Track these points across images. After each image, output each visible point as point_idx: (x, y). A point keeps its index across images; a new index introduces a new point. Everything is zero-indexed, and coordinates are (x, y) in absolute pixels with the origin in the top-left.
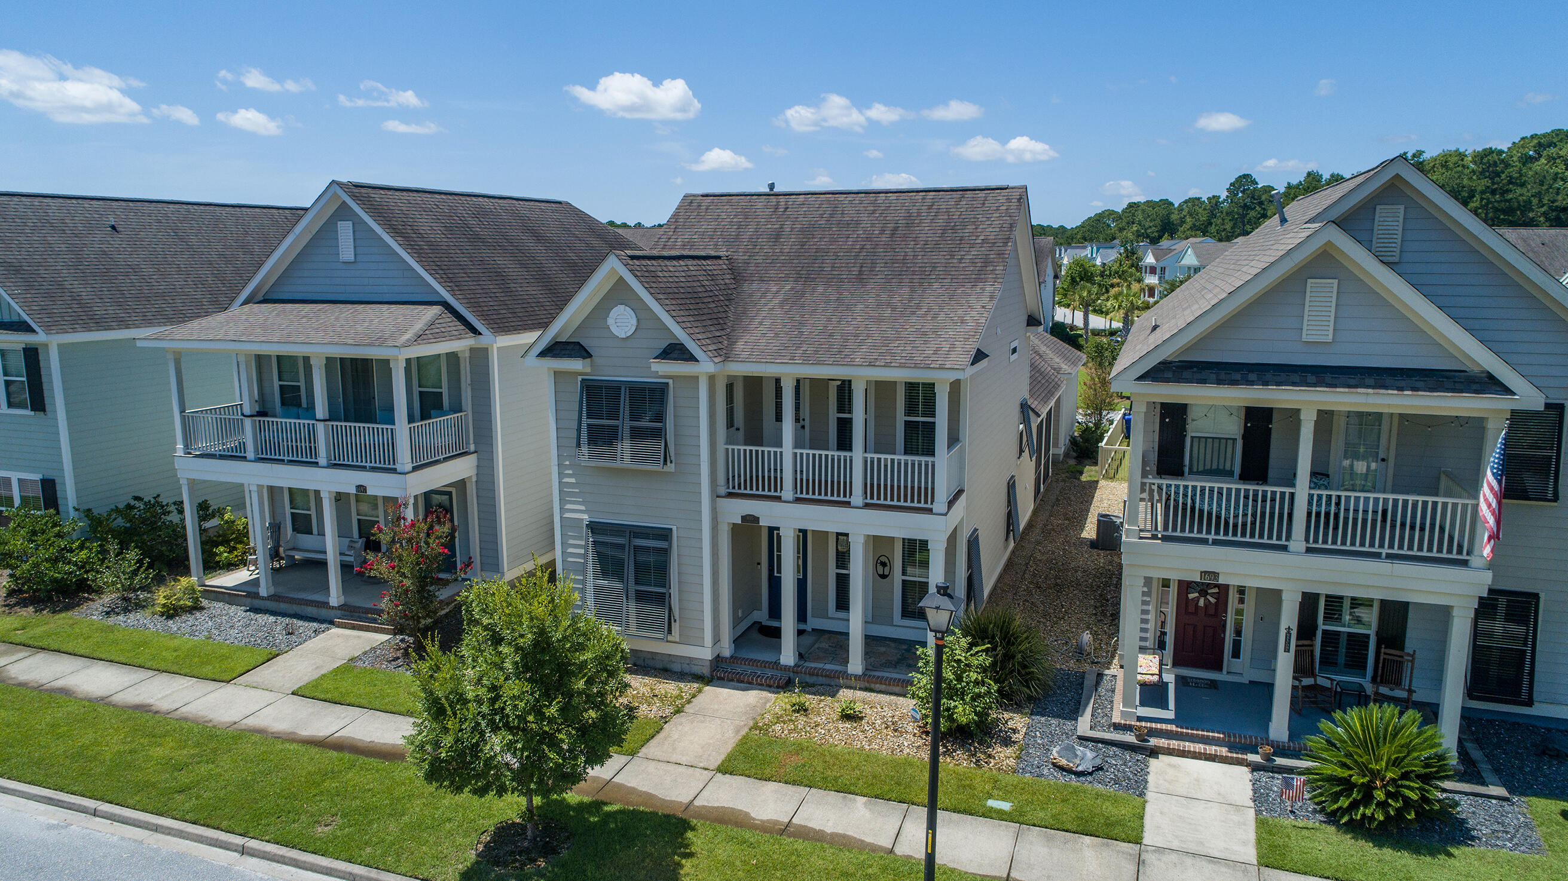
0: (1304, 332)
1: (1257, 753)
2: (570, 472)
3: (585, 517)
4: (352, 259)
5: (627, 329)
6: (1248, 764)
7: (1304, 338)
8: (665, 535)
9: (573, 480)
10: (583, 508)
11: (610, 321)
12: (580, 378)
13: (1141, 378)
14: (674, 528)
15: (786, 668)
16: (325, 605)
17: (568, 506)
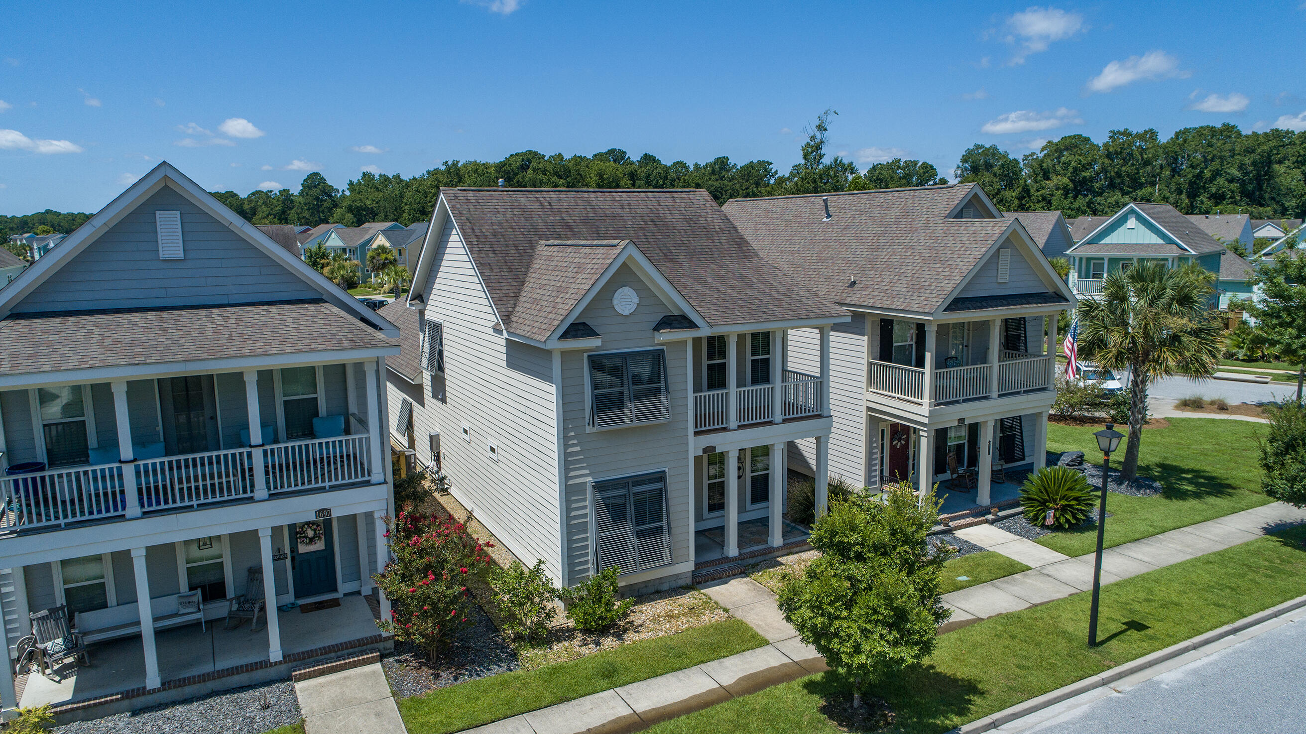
0: (999, 277)
1: (990, 513)
2: (575, 441)
3: (589, 479)
4: (181, 255)
5: (630, 307)
6: (987, 522)
7: (999, 281)
8: (661, 477)
9: (578, 449)
10: (587, 472)
11: (615, 302)
12: (586, 355)
13: (945, 310)
14: (667, 470)
15: (734, 559)
16: (266, 664)
17: (572, 474)
